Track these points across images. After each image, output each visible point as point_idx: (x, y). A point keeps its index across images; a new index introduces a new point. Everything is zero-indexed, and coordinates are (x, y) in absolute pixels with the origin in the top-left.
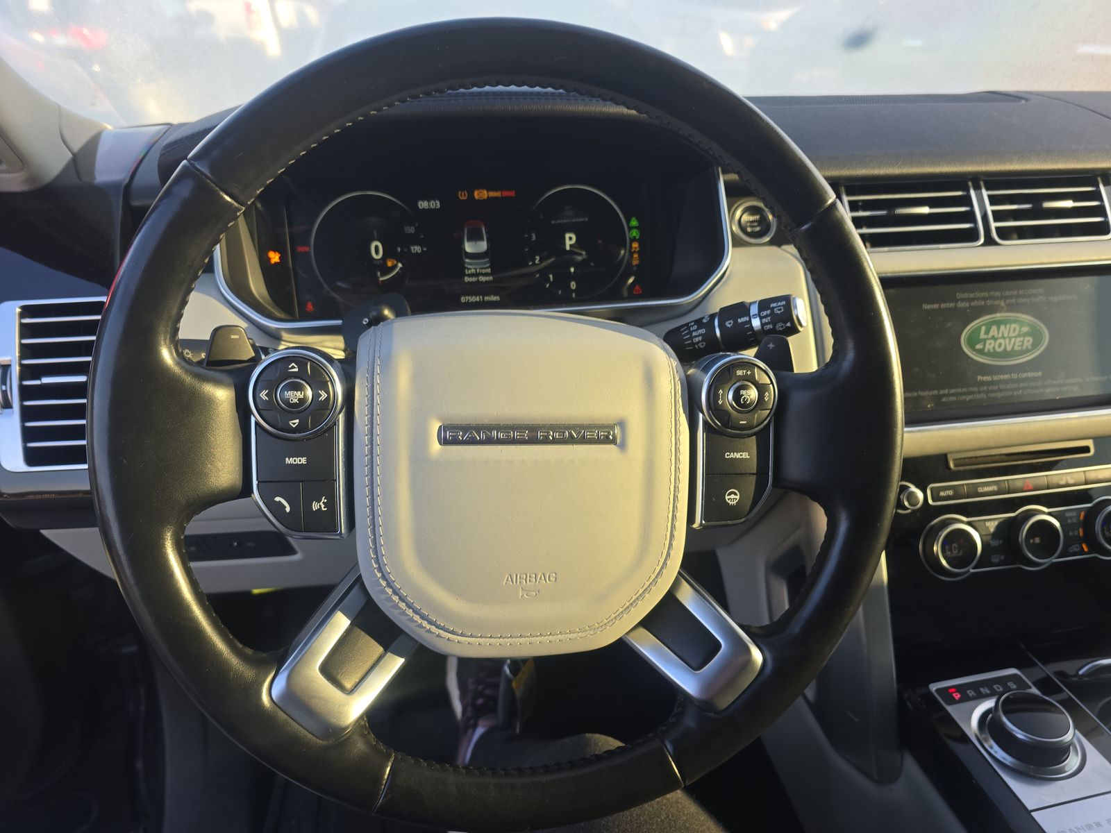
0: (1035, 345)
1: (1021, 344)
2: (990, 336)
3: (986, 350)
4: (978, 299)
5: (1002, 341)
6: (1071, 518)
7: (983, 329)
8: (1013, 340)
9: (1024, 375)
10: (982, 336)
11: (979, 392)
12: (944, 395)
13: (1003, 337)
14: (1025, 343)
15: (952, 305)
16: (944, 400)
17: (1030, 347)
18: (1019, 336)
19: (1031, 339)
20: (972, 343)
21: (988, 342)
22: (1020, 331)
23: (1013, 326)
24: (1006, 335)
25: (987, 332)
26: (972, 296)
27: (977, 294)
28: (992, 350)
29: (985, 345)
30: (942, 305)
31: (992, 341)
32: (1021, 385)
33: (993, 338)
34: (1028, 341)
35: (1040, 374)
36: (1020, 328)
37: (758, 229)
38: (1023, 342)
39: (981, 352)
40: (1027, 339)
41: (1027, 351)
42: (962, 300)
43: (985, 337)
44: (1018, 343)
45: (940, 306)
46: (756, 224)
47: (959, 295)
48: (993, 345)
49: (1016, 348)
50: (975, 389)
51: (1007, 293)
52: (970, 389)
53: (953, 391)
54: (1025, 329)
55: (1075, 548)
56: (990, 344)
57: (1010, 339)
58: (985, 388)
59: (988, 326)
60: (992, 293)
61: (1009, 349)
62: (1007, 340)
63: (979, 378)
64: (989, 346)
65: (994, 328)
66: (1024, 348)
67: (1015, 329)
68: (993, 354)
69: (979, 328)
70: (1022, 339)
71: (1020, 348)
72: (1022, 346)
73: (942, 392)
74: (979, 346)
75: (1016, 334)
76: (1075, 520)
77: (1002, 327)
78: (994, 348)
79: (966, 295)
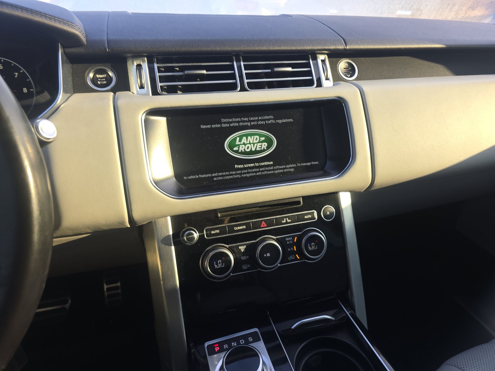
0: (268, 147)
1: (260, 146)
2: (242, 143)
3: (240, 151)
4: (234, 122)
5: (249, 145)
6: (289, 241)
7: (238, 139)
8: (256, 145)
9: (263, 164)
10: (237, 143)
11: (236, 174)
12: (215, 177)
13: (250, 143)
14: (263, 146)
15: (219, 126)
16: (215, 179)
17: (265, 149)
18: (259, 142)
19: (266, 144)
20: (231, 147)
21: (241, 146)
22: (260, 140)
23: (256, 137)
24: (251, 142)
25: (240, 141)
26: (230, 120)
27: (234, 120)
28: (243, 151)
29: (239, 148)
30: (213, 126)
31: (244, 146)
32: (261, 169)
33: (244, 144)
34: (265, 145)
35: (272, 163)
36: (260, 138)
37: (105, 82)
38: (261, 145)
39: (237, 152)
40: (264, 144)
41: (264, 150)
42: (225, 123)
43: (240, 143)
44: (258, 146)
45: (211, 126)
46: (104, 79)
47: (223, 120)
48: (244, 148)
49: (258, 149)
50: (234, 173)
51: (252, 119)
52: (231, 173)
53: (220, 174)
54: (263, 139)
55: (292, 257)
56: (242, 147)
57: (254, 144)
58: (240, 172)
59: (241, 137)
60: (243, 119)
61: (253, 149)
62: (252, 145)
63: (236, 166)
64: (242, 148)
65: (244, 138)
66: (262, 149)
67: (257, 138)
68: (245, 153)
69: (236, 138)
70: (261, 144)
71: (260, 149)
72: (261, 148)
73: (213, 175)
74: (235, 149)
75: (257, 141)
76: (291, 242)
77: (249, 138)
78: (244, 150)
79: (227, 120)
